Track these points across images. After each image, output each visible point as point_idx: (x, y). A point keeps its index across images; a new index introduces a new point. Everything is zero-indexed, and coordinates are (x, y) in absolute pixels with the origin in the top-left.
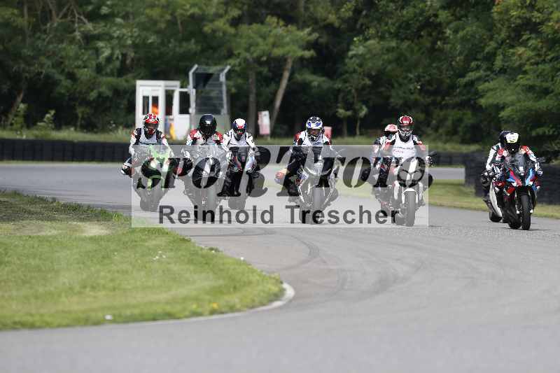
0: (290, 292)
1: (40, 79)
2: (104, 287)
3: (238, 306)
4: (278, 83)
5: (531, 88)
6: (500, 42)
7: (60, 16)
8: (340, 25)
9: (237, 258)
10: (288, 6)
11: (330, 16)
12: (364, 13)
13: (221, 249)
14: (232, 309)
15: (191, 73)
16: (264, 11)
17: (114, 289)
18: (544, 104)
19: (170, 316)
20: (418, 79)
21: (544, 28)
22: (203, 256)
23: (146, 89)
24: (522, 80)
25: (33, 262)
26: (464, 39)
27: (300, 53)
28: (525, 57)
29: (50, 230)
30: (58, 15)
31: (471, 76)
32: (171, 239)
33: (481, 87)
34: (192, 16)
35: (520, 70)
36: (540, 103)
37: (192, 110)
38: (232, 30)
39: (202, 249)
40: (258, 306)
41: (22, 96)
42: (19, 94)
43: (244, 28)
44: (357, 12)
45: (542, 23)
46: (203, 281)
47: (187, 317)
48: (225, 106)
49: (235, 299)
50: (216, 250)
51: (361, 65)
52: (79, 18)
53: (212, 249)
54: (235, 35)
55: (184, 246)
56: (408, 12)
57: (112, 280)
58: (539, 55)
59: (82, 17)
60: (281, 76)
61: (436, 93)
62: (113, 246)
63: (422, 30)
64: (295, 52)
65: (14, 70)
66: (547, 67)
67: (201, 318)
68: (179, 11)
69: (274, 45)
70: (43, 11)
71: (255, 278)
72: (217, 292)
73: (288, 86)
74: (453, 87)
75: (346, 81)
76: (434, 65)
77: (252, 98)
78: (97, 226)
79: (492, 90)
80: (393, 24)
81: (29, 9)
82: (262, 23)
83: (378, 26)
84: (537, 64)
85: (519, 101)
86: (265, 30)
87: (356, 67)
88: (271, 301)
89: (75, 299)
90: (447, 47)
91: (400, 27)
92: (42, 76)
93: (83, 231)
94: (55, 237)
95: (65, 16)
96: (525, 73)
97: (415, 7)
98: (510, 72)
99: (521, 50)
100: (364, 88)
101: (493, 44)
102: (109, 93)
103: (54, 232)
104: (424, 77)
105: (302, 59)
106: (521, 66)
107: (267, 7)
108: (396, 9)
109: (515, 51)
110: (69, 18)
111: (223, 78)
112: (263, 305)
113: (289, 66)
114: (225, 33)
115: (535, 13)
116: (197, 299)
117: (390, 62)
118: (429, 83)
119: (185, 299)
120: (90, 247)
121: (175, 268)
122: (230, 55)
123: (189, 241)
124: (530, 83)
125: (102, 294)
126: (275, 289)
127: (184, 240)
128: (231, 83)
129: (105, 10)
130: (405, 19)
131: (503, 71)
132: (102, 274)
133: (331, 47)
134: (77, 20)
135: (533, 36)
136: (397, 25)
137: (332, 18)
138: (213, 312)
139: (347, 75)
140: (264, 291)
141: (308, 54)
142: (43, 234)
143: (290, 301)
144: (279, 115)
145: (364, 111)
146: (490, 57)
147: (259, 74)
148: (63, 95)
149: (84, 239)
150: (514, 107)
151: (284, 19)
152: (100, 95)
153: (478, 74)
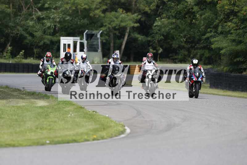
0: (128, 131)
1: (18, 36)
2: (46, 129)
3: (105, 137)
4: (123, 38)
5: (234, 41)
6: (220, 20)
7: (27, 8)
8: (150, 12)
9: (105, 115)
10: (127, 4)
11: (146, 8)
12: (161, 7)
13: (98, 111)
14: (103, 138)
15: (84, 34)
16: (117, 6)
17: (50, 129)
18: (239, 47)
19: (75, 141)
20: (185, 37)
21: (239, 14)
22: (90, 115)
23: (65, 40)
24: (230, 37)
25: (14, 118)
26: (205, 19)
27: (132, 25)
28: (231, 27)
29: (22, 103)
30: (25, 8)
31: (208, 35)
32: (76, 107)
33: (212, 40)
34: (85, 9)
35: (229, 32)
36: (238, 47)
37: (85, 50)
38: (103, 15)
39: (89, 112)
40: (114, 137)
41: (9, 44)
42: (8, 43)
43: (108, 14)
44: (158, 6)
45: (238, 12)
46: (90, 126)
47: (82, 142)
48: (100, 48)
49: (104, 134)
50: (96, 112)
51: (159, 30)
52: (35, 9)
53: (94, 112)
54: (104, 17)
55: (82, 110)
56: (180, 7)
57: (49, 125)
58: (237, 26)
59: (36, 9)
60: (124, 35)
61: (192, 42)
62: (50, 110)
63: (186, 15)
64: (130, 24)
65: (6, 32)
66: (241, 31)
67: (89, 142)
68: (79, 6)
69: (121, 21)
70: (19, 6)
71: (112, 124)
72: (96, 131)
73: (127, 40)
74: (200, 40)
75: (153, 37)
76: (192, 30)
77: (112, 45)
78: (43, 102)
79: (217, 41)
80: (174, 12)
81: (13, 5)
82: (116, 11)
83: (167, 13)
84: (236, 30)
85: (229, 46)
86: (117, 14)
87: (158, 31)
88: (120, 134)
89: (33, 134)
90: (197, 22)
91: (177, 13)
92: (18, 35)
93: (36, 104)
94: (24, 106)
95: (29, 8)
96: (231, 34)
97: (183, 4)
98: (225, 34)
99: (229, 24)
100: (161, 40)
101: (217, 21)
102: (48, 42)
103: (24, 104)
104: (187, 35)
105: (133, 27)
106: (230, 31)
107: (118, 5)
108: (175, 6)
109: (227, 24)
110: (30, 9)
111: (99, 36)
112: (116, 136)
113: (128, 31)
114: (99, 16)
115: (236, 8)
116: (87, 134)
117: (172, 29)
118: (189, 38)
119: (82, 134)
120: (40, 110)
121: (77, 120)
122: (102, 26)
123: (84, 108)
124: (233, 38)
125: (45, 132)
126: (121, 129)
127: (81, 108)
128: (103, 38)
129: (47, 6)
130: (179, 10)
131: (222, 33)
132: (45, 123)
133: (146, 22)
134: (34, 10)
135: (235, 17)
136: (175, 12)
137: (147, 9)
138: (94, 140)
139: (154, 34)
140: (117, 130)
141: (136, 25)
142: (19, 105)
143: (128, 134)
144: (124, 52)
145: (161, 50)
146: (216, 27)
147: (115, 34)
148: (28, 43)
149: (37, 107)
150: (227, 49)
151: (125, 10)
152: (44, 43)
153: (211, 34)
